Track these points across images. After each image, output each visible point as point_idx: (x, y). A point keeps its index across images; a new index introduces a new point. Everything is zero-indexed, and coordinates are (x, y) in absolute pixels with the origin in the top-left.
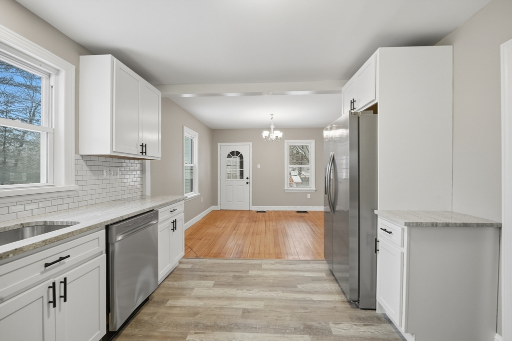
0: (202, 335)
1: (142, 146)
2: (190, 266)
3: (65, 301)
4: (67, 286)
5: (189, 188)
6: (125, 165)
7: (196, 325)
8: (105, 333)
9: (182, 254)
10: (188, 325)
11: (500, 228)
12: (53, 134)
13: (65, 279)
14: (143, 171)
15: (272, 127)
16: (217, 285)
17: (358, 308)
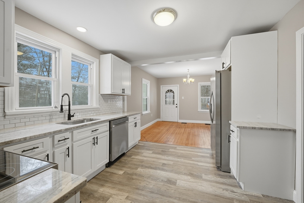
0: (144, 169)
1: (123, 90)
2: (143, 144)
3: (97, 144)
4: (98, 140)
5: (145, 109)
6: (116, 98)
7: (142, 166)
8: (108, 161)
9: (140, 138)
10: (139, 165)
11: (295, 132)
12: (92, 86)
13: (97, 137)
14: (124, 100)
15: (189, 76)
16: (153, 153)
17: (221, 171)
